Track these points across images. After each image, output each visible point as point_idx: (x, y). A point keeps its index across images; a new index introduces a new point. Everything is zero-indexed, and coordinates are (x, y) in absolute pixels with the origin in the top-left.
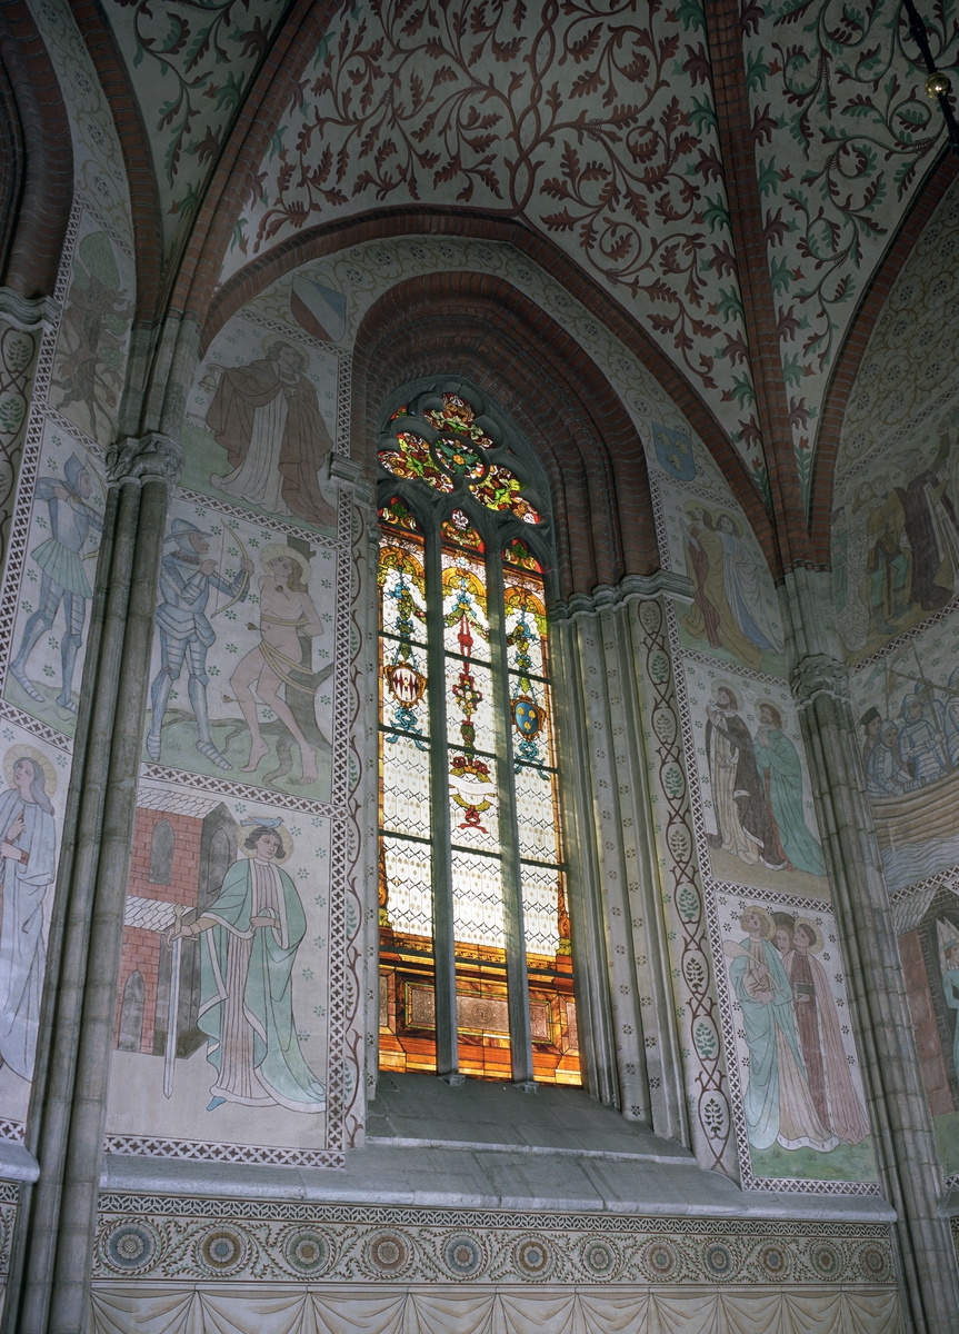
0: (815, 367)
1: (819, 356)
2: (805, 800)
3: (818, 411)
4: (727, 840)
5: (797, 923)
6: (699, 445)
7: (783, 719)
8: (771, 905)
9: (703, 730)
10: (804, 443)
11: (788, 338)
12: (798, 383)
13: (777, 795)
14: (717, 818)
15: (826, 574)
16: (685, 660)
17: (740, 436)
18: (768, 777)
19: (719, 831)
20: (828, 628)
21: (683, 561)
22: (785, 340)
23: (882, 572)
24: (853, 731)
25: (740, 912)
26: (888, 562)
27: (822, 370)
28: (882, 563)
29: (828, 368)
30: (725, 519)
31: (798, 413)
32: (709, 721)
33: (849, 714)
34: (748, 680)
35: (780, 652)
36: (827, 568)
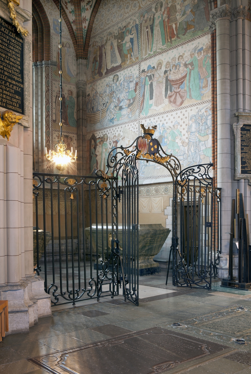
0: (89, 9)
1: (90, 6)
2: (75, 111)
3: (89, 19)
4: (57, 121)
5: (69, 137)
6: (64, 23)
7: (73, 93)
8: (64, 134)
9: (55, 97)
10: (85, 27)
11: (83, 2)
12: (85, 12)
13: (69, 111)
14: (56, 116)
15: (86, 60)
16: (53, 81)
17: (73, 22)
18: (67, 107)
19: (56, 119)
20: (84, 73)
21: (56, 57)
22: (82, 2)
23: (95, 64)
24: (86, 97)
25: (58, 135)
26: (96, 62)
27: (90, 9)
28: (95, 62)
29: (92, 9)
30: (67, 44)
31: (84, 20)
32: (57, 95)
33: (86, 94)
34: (67, 85)
35: (75, 77)
36: (86, 59)
